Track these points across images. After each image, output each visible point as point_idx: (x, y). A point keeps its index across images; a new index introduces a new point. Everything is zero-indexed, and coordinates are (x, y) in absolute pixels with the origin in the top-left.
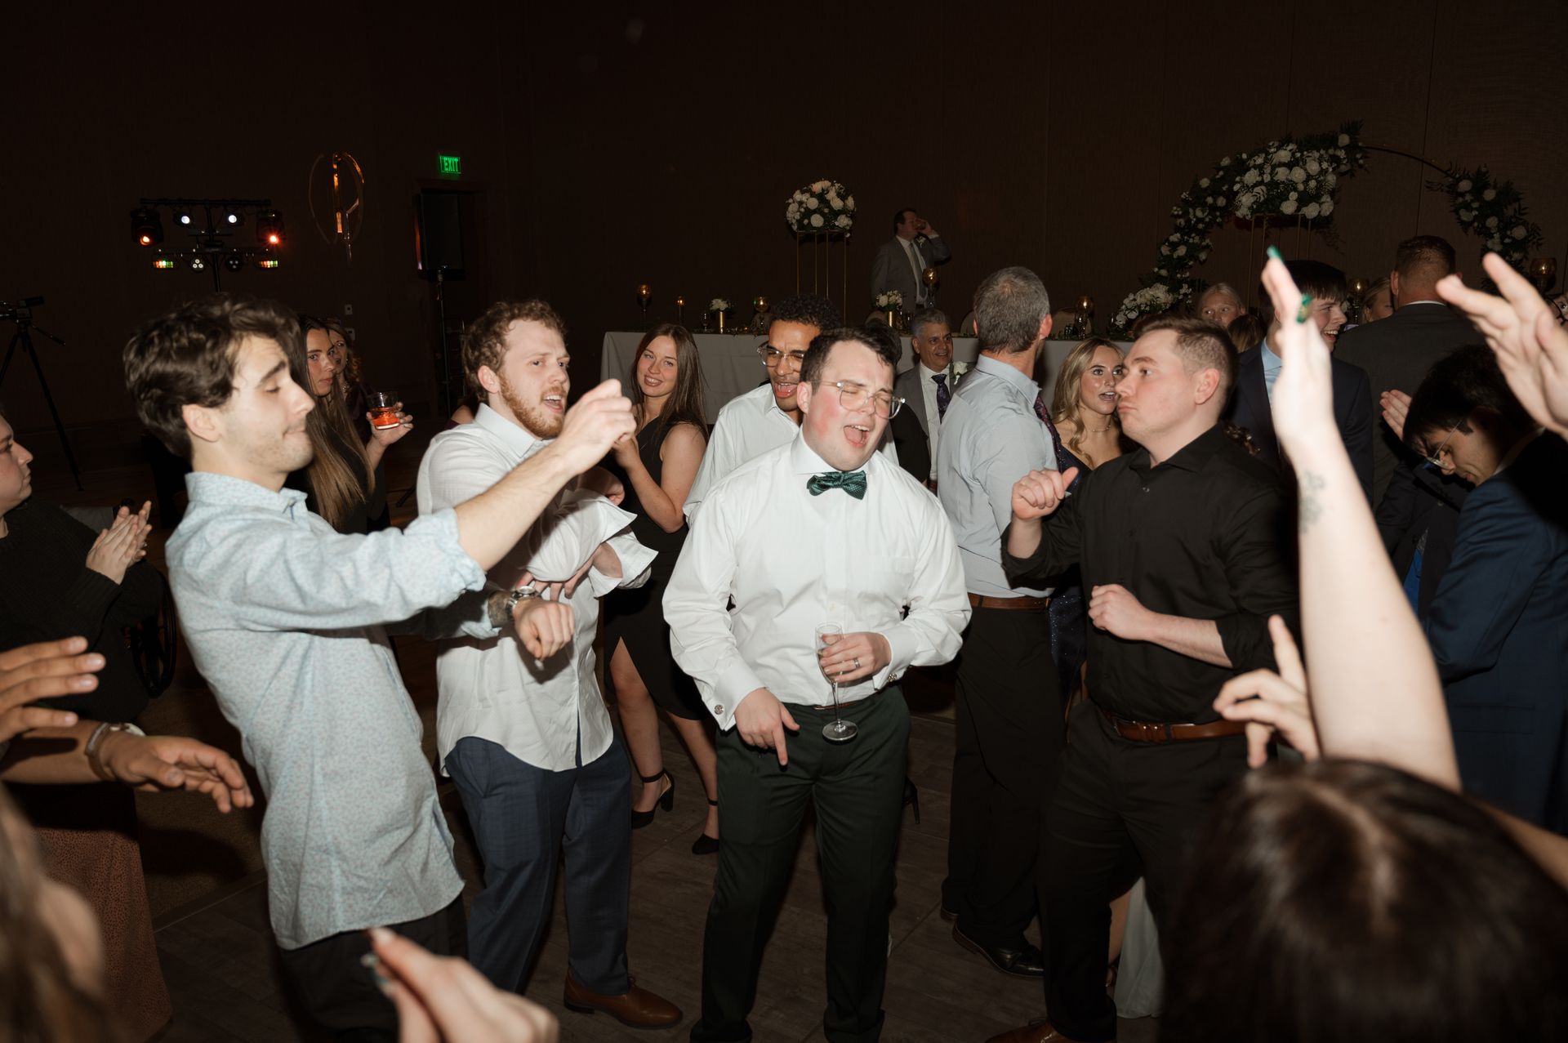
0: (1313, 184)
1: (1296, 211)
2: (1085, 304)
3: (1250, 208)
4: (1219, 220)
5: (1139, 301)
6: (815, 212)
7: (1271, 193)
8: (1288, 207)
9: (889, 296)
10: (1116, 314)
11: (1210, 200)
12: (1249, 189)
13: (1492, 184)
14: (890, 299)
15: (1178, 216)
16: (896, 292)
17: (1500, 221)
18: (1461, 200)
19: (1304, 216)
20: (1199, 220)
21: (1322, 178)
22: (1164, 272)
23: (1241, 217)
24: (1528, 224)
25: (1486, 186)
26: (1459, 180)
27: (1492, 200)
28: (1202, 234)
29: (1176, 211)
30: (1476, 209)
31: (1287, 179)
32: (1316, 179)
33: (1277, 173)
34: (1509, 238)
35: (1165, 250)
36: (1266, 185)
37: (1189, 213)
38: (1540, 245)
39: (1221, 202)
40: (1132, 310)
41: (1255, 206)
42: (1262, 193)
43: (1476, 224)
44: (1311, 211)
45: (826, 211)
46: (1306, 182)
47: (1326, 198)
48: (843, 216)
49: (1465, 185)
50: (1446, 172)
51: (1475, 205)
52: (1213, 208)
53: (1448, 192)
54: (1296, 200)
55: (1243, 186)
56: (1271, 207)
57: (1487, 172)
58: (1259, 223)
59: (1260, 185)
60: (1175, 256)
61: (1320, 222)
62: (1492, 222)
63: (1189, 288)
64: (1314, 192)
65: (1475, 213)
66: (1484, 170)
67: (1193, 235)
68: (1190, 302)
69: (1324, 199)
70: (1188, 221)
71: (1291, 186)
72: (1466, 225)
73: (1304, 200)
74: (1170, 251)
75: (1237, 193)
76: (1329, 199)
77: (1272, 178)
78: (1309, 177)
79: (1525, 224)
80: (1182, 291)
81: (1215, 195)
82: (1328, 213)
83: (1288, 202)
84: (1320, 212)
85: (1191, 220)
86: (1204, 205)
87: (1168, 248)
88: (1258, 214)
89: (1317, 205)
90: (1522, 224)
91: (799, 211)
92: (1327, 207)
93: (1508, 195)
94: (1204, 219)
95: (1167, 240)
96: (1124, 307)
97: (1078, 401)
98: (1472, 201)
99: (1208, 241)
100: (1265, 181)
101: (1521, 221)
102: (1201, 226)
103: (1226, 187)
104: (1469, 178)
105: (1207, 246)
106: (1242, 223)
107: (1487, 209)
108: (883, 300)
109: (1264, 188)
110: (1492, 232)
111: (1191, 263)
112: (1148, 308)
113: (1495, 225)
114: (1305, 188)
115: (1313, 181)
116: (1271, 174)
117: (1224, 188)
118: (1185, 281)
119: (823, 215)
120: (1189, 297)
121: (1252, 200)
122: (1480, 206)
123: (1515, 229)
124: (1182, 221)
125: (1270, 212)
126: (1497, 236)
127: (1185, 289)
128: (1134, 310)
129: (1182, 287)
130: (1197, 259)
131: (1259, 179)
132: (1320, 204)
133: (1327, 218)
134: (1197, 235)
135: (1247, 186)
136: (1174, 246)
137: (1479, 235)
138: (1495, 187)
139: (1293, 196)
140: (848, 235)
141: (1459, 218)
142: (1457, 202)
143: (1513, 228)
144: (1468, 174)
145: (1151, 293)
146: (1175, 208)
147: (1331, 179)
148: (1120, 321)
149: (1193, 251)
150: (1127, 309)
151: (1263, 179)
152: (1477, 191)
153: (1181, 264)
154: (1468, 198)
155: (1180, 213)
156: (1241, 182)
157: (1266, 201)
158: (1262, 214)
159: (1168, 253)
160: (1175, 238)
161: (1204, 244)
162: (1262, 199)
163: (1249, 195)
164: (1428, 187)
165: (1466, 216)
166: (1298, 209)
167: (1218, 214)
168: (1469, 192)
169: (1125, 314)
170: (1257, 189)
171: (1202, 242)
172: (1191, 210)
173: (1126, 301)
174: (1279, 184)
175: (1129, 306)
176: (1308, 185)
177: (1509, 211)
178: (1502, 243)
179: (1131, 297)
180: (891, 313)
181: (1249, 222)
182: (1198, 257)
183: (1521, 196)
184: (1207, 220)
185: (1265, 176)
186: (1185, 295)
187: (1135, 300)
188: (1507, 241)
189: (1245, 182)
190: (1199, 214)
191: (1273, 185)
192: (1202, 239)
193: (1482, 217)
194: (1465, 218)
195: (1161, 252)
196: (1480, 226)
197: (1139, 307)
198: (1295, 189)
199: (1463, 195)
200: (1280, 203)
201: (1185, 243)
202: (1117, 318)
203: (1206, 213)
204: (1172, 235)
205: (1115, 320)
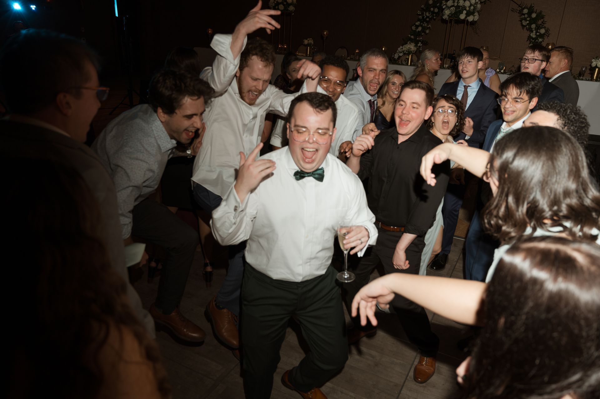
0: (472, 8)
1: (465, 18)
2: (383, 49)
3: (448, 16)
4: (435, 17)
5: (404, 49)
6: (280, 3)
7: (457, 10)
8: (462, 16)
9: (308, 41)
10: (395, 54)
11: (432, 9)
12: (449, 8)
13: (535, 11)
14: (309, 41)
15: (420, 15)
16: (311, 39)
17: (536, 26)
18: (523, 16)
19: (467, 20)
20: (428, 17)
21: (476, 5)
22: (412, 37)
23: (444, 19)
24: (546, 28)
25: (532, 12)
26: (524, 9)
27: (535, 18)
28: (427, 22)
29: (419, 13)
30: (528, 21)
31: (463, 5)
32: (473, 6)
33: (459, 2)
34: (539, 33)
35: (414, 28)
36: (455, 7)
37: (423, 14)
38: (548, 36)
39: (436, 10)
40: (401, 52)
41: (450, 15)
42: (453, 10)
43: (528, 26)
44: (470, 19)
45: (285, 3)
46: (470, 7)
47: (476, 14)
48: (292, 6)
49: (526, 11)
50: (519, 5)
51: (528, 19)
52: (433, 12)
53: (519, 13)
54: (465, 14)
55: (446, 7)
56: (456, 15)
57: (534, 6)
58: (451, 21)
59: (453, 7)
60: (417, 31)
61: (473, 23)
62: (533, 26)
63: (421, 44)
64: (472, 11)
65: (528, 22)
66: (533, 5)
67: (425, 23)
68: (421, 49)
69: (475, 14)
70: (423, 17)
71: (464, 8)
72: (523, 26)
73: (468, 14)
74: (415, 28)
75: (444, 9)
76: (477, 14)
77: (457, 4)
78: (471, 5)
79: (545, 28)
80: (419, 45)
81: (434, 7)
82: (476, 20)
83: (462, 14)
84: (474, 19)
85: (424, 17)
86: (430, 11)
87: (415, 27)
88: (451, 18)
89: (473, 17)
90: (544, 28)
91: (274, 3)
92: (476, 18)
93: (540, 16)
94: (429, 16)
95: (415, 24)
96: (398, 51)
97: (386, 93)
98: (527, 17)
99: (430, 25)
100: (455, 5)
101: (543, 27)
102: (428, 19)
103: (439, 4)
104: (528, 9)
105: (429, 28)
106: (444, 21)
107: (533, 21)
108: (306, 42)
109: (454, 8)
110: (533, 30)
111: (423, 34)
112: (407, 52)
113: (535, 27)
114: (469, 9)
115: (472, 7)
116: (457, 3)
117: (438, 5)
118: (420, 41)
119: (284, 5)
120: (421, 47)
121: (449, 12)
122: (530, 20)
123: (541, 29)
124: (421, 17)
125: (455, 18)
126: (534, 32)
127: (420, 44)
128: (402, 53)
129: (419, 44)
130: (425, 32)
131: (453, 4)
132: (474, 16)
133: (476, 22)
134: (426, 23)
135: (448, 6)
136: (417, 27)
137: (528, 31)
138: (535, 13)
139: (465, 12)
140: (293, 14)
141: (522, 24)
142: (521, 17)
143: (540, 29)
144: (527, 6)
145: (409, 46)
146: (419, 11)
147: (479, 6)
148: (396, 56)
149: (424, 29)
150: (399, 52)
151: (454, 4)
152: (530, 14)
153: (419, 34)
154: (526, 16)
155: (421, 13)
156: (446, 5)
157: (455, 13)
158: (452, 18)
159: (415, 29)
160: (418, 23)
161: (428, 27)
162: (453, 12)
163: (448, 10)
164: (512, 10)
165: (524, 23)
166: (466, 17)
167: (435, 15)
168: (527, 14)
169: (398, 54)
170: (452, 8)
171: (427, 26)
172: (424, 13)
173: (399, 49)
174: (460, 7)
175: (400, 51)
176: (470, 8)
177: (540, 22)
178: (536, 35)
179: (401, 47)
180: (309, 47)
181: (447, 21)
182: (426, 32)
183: (544, 17)
184: (430, 17)
185: (455, 3)
186: (420, 46)
187: (402, 49)
188: (538, 34)
189: (448, 5)
190: (427, 14)
191: (458, 7)
192: (428, 25)
193: (530, 24)
194: (524, 24)
195: (412, 29)
196: (529, 27)
197: (404, 51)
198: (465, 9)
199: (524, 15)
200: (460, 14)
201: (421, 26)
202: (395, 55)
203: (430, 15)
204: (417, 22)
205: (394, 56)
